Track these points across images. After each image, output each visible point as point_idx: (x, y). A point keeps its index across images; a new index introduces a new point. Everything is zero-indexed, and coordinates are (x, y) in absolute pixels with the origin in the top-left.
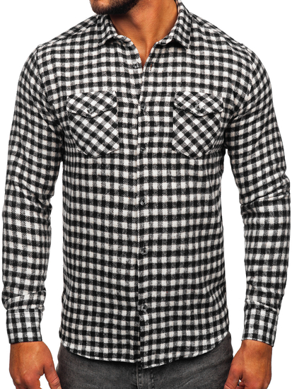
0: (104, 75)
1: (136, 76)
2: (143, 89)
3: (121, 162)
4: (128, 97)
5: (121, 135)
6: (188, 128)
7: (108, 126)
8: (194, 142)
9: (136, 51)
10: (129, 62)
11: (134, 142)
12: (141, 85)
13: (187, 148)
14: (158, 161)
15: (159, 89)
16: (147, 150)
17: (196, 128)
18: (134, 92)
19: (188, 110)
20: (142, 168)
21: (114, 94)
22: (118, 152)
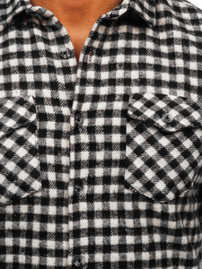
0: (15, 72)
1: (66, 70)
2: (77, 90)
3: (43, 210)
4: (54, 105)
5: (44, 166)
6: (151, 152)
7: (21, 152)
8: (161, 174)
9: (64, 31)
10: (54, 49)
11: (65, 177)
12: (75, 84)
13: (149, 185)
14: (104, 205)
15: (104, 91)
16: (85, 190)
17: (163, 152)
18: (63, 95)
19: (150, 123)
20: (77, 216)
21: (31, 100)
22: (39, 195)
